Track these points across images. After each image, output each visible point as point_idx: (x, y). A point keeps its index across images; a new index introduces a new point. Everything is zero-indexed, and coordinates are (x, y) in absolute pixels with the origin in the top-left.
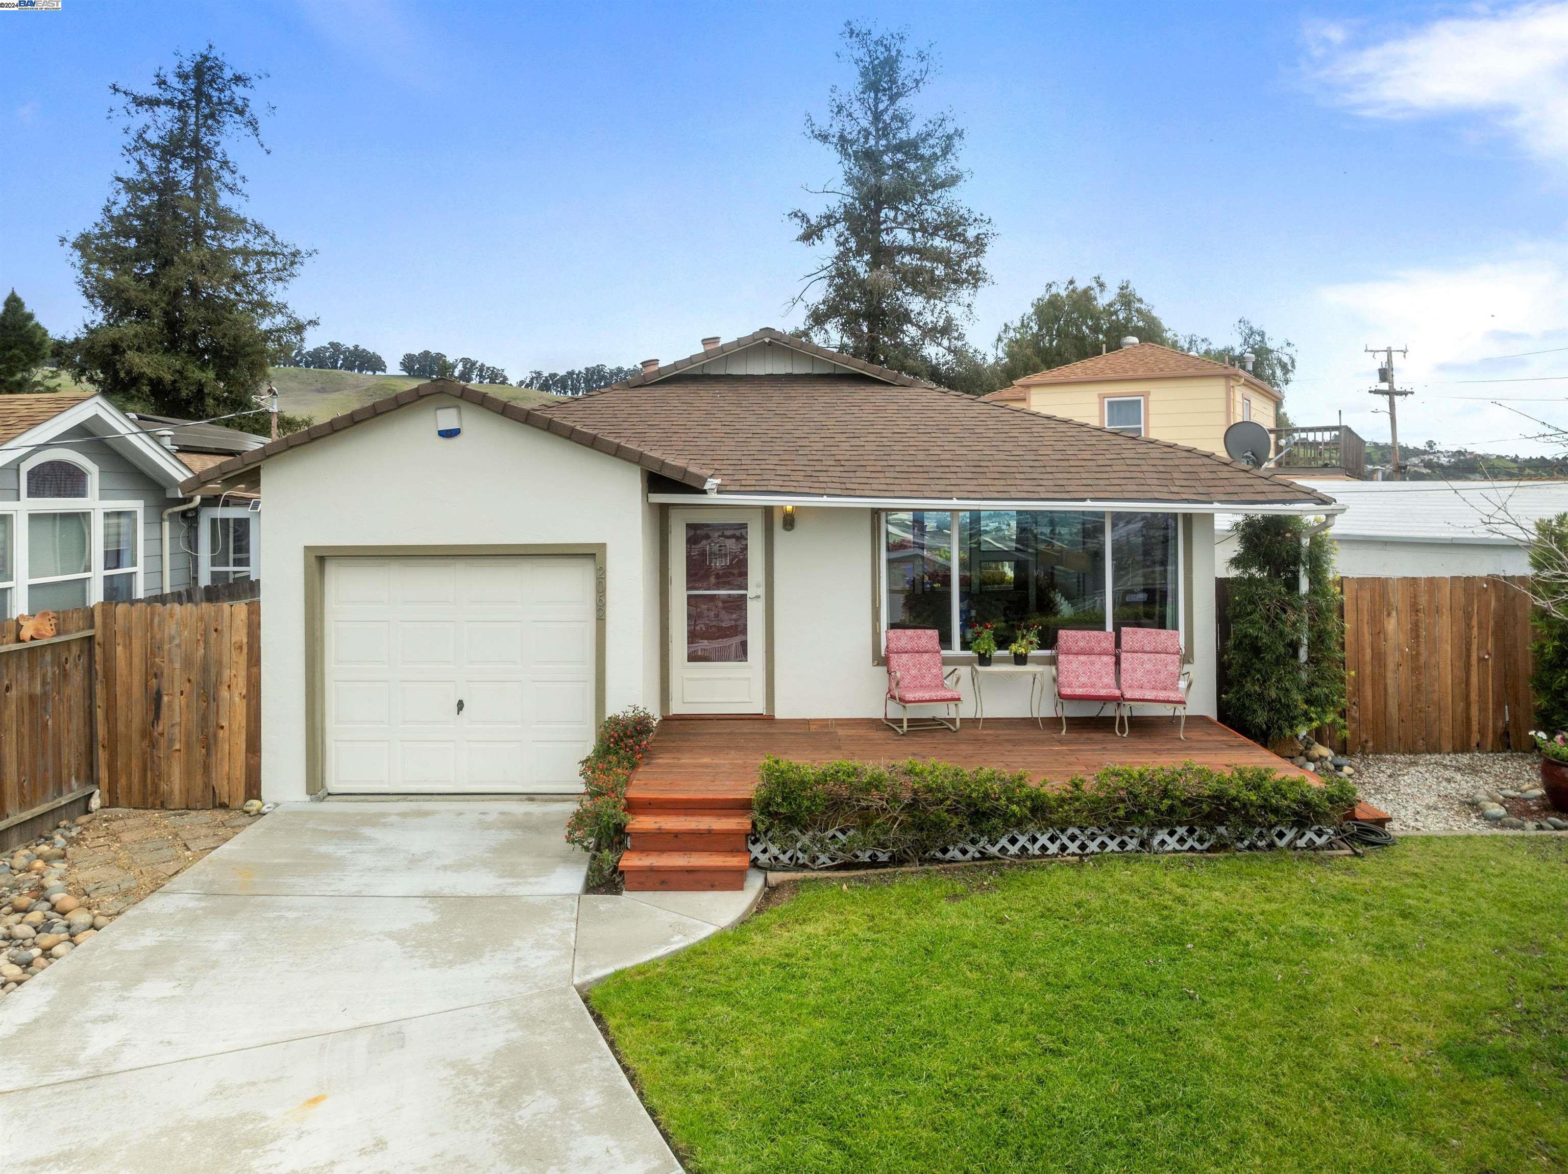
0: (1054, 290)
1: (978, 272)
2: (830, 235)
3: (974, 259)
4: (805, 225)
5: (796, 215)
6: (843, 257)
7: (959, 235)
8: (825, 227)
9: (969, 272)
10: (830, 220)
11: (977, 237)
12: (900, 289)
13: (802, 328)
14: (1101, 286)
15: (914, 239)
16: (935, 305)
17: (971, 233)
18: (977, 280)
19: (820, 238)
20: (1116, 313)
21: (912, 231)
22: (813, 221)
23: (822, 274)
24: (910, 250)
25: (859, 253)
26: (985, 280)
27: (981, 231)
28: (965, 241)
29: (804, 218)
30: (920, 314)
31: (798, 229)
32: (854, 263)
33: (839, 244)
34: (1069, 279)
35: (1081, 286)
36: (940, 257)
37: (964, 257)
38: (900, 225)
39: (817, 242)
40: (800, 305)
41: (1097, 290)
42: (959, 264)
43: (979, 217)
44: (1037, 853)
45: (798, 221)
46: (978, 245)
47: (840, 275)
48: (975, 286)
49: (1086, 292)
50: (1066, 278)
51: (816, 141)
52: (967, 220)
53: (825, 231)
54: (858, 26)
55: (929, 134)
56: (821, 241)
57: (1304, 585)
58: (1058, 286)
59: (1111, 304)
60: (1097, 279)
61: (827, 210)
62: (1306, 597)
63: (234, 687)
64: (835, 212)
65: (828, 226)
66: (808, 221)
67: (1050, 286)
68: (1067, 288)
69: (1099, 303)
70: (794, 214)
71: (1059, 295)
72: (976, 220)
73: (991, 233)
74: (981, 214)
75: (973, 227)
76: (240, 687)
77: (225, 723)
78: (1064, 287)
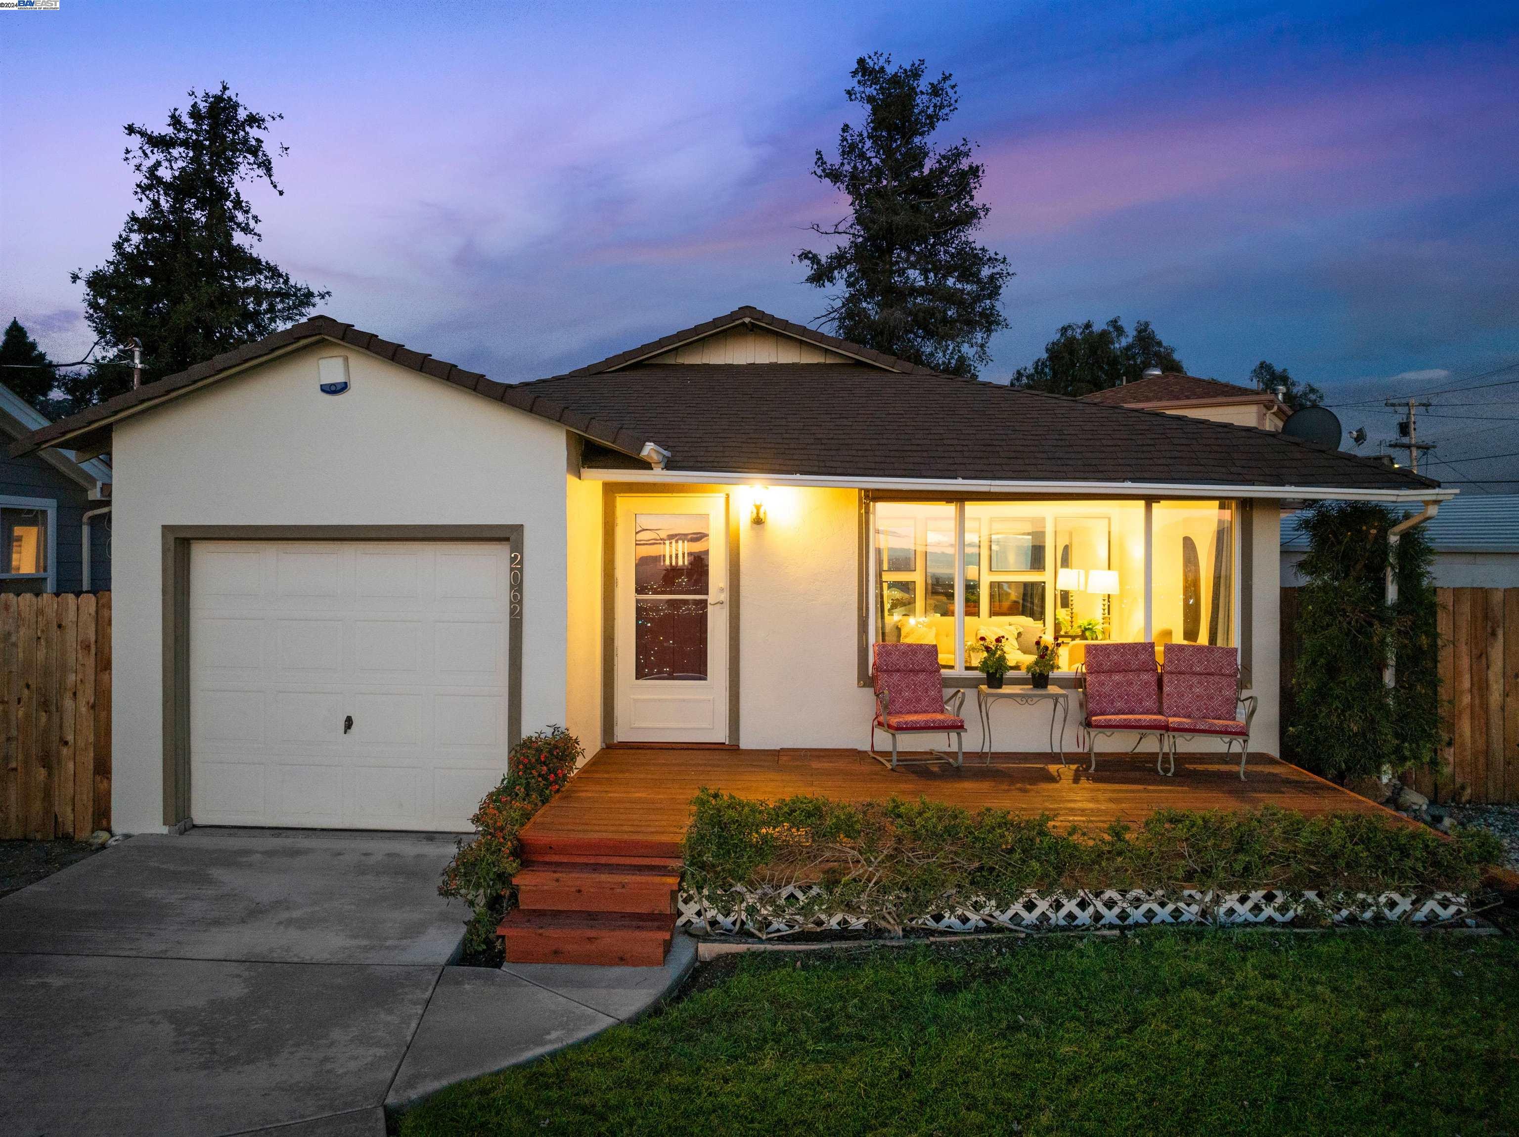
1: (992, 314)
2: (841, 276)
3: (988, 302)
4: (815, 267)
5: (806, 257)
6: (853, 299)
7: (972, 275)
8: (836, 268)
9: (982, 314)
10: (839, 260)
11: (992, 277)
12: (911, 332)
14: (1120, 330)
15: (926, 278)
16: (947, 346)
17: (986, 272)
18: (991, 323)
19: (831, 279)
20: (1133, 357)
21: (925, 272)
22: (824, 260)
23: (832, 315)
24: (922, 291)
25: (869, 295)
26: (998, 324)
27: (995, 271)
28: (979, 281)
29: (814, 259)
30: (932, 354)
31: (808, 272)
32: (864, 305)
33: (849, 284)
34: (1085, 322)
35: (1099, 326)
36: (952, 297)
37: (978, 298)
38: (913, 266)
39: (827, 283)
41: (1114, 334)
42: (972, 305)
43: (993, 256)
44: (1063, 922)
45: (808, 262)
46: (992, 288)
47: (850, 315)
48: (989, 331)
49: (1104, 334)
50: (1081, 321)
51: (828, 180)
52: (981, 259)
53: (836, 272)
54: (871, 64)
55: (943, 171)
56: (831, 282)
57: (1392, 593)
58: (1073, 329)
59: (1129, 348)
60: (1114, 323)
61: (837, 251)
62: (1394, 607)
63: (80, 694)
64: (845, 253)
65: (841, 267)
66: (819, 262)
67: (1064, 330)
68: (1083, 332)
69: (1117, 346)
70: (805, 255)
71: (1074, 338)
72: (990, 259)
73: (1005, 272)
74: (996, 254)
75: (986, 267)
76: (87, 695)
77: (70, 738)
78: (1079, 331)
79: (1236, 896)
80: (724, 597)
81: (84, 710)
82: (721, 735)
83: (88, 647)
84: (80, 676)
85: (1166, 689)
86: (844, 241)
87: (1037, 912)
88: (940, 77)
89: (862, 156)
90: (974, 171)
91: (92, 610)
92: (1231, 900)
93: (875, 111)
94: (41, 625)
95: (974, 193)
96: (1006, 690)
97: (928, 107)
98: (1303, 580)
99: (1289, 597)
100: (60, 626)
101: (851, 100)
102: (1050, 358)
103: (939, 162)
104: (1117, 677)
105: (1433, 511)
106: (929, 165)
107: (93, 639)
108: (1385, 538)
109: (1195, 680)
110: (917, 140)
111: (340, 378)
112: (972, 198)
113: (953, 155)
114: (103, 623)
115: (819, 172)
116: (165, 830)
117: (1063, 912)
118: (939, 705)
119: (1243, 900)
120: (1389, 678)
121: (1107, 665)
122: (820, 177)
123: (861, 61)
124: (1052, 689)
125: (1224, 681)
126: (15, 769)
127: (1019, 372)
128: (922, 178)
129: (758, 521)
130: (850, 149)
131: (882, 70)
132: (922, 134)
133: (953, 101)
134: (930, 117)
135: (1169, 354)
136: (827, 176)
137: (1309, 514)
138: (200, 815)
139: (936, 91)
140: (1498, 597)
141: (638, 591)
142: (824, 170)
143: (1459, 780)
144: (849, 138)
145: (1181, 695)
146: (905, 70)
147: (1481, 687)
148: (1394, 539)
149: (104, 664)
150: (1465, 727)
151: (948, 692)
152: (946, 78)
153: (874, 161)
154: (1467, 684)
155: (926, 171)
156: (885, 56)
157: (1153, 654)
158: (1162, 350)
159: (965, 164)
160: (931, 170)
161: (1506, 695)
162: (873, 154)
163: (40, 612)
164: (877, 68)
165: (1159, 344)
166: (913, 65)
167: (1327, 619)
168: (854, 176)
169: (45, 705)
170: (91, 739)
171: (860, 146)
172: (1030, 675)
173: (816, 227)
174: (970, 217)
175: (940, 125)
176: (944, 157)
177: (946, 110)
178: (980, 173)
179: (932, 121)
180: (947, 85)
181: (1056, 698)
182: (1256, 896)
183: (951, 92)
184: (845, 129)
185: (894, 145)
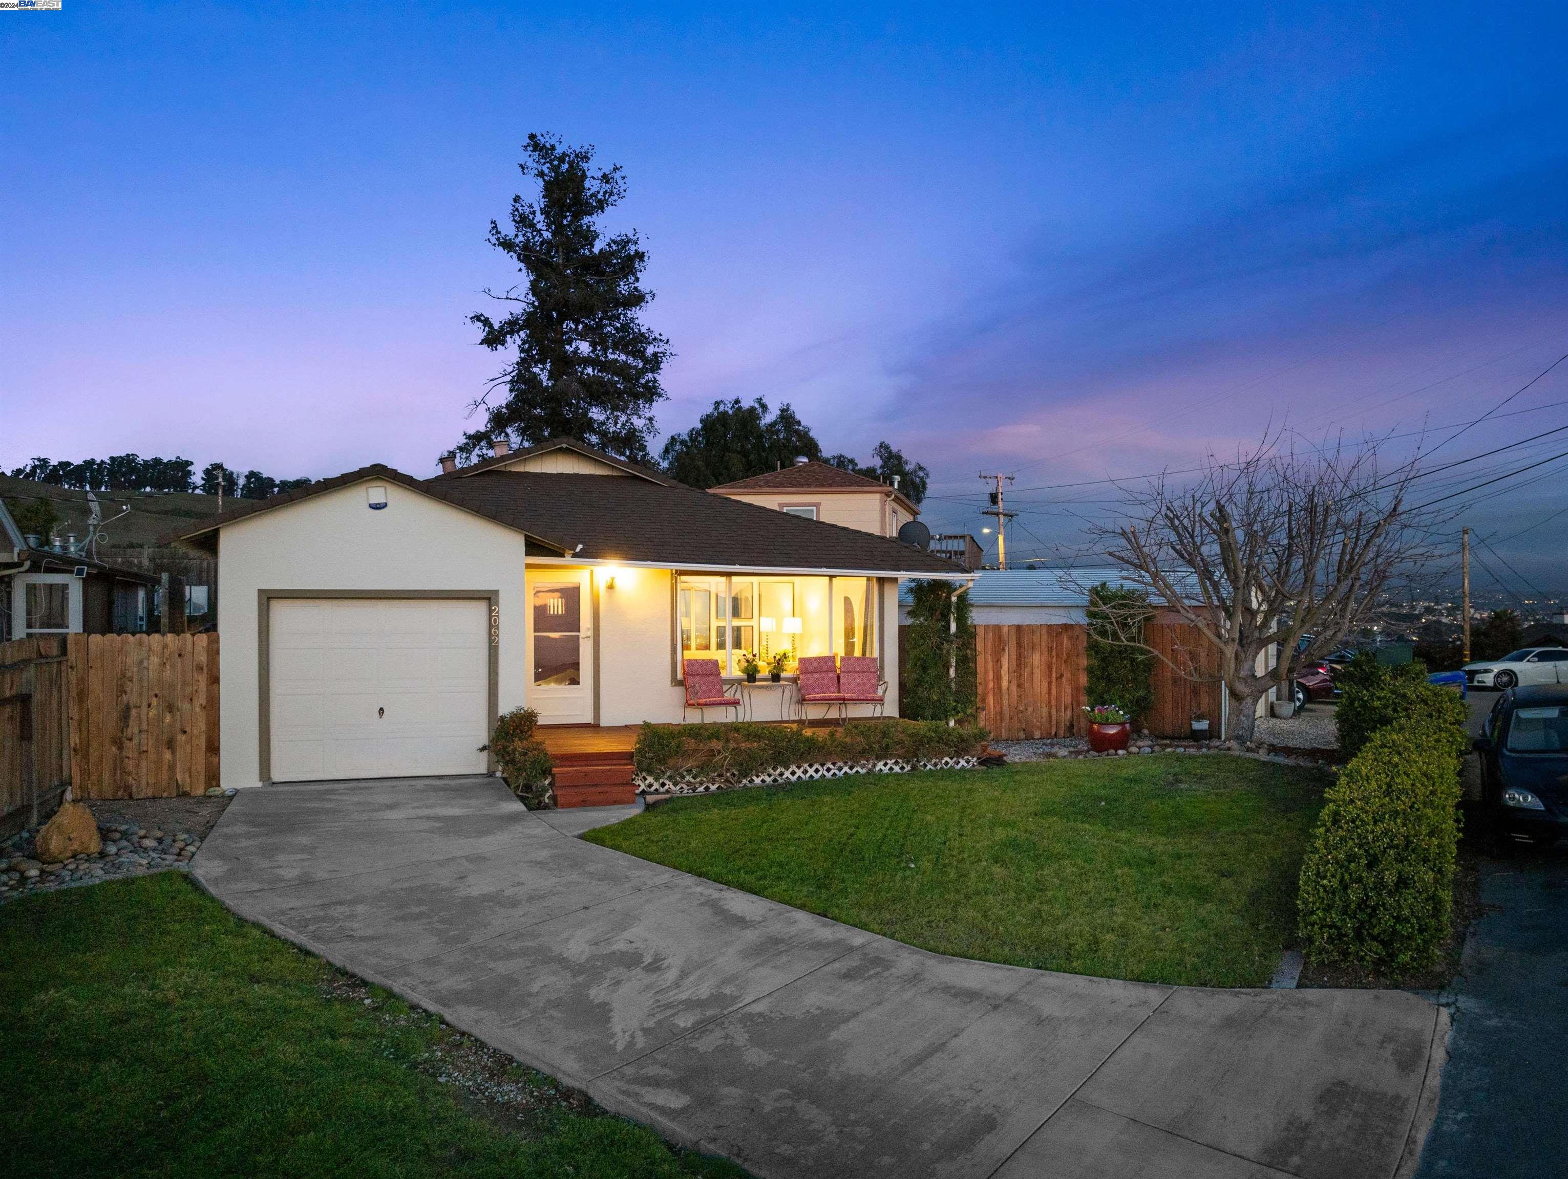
0: (721, 408)
1: (655, 387)
2: (513, 342)
3: (650, 375)
4: (487, 330)
5: (478, 320)
6: (524, 364)
7: (639, 351)
8: (508, 333)
9: (645, 386)
10: (512, 326)
11: (655, 354)
12: (585, 400)
13: (483, 429)
14: (764, 407)
15: (595, 352)
16: (618, 416)
17: (650, 350)
18: (652, 395)
19: (503, 343)
20: (777, 432)
21: (593, 345)
22: (496, 326)
23: (504, 379)
24: (591, 362)
25: (541, 361)
26: (660, 395)
27: (659, 350)
28: (643, 358)
29: (486, 322)
30: (602, 424)
31: (478, 332)
32: (536, 370)
33: (521, 350)
34: (735, 398)
35: (746, 404)
36: (620, 370)
37: (644, 371)
38: (581, 337)
39: (499, 347)
40: (483, 407)
41: (760, 410)
42: (637, 377)
43: (658, 336)
45: (480, 324)
46: (655, 363)
47: (522, 379)
48: (651, 400)
49: (752, 410)
50: (731, 397)
51: (501, 248)
52: (647, 338)
53: (508, 336)
54: (543, 141)
55: (612, 254)
56: (503, 345)
57: (953, 627)
58: (725, 404)
59: (773, 425)
60: (759, 400)
61: (510, 317)
62: (955, 635)
63: (195, 699)
64: (518, 319)
65: (512, 333)
66: (491, 326)
67: (717, 404)
68: (733, 407)
69: (763, 422)
70: (477, 318)
71: (726, 413)
72: (655, 339)
73: (668, 352)
74: (660, 335)
75: (652, 346)
76: (202, 699)
77: (188, 729)
78: (730, 406)
79: (882, 763)
80: (590, 633)
81: (198, 710)
82: (588, 718)
83: (202, 669)
84: (195, 688)
85: (842, 681)
86: (518, 308)
87: (796, 776)
88: (612, 168)
89: (532, 226)
90: (640, 256)
91: (205, 643)
92: (880, 765)
93: (546, 189)
94: (166, 655)
95: (639, 275)
96: (757, 683)
97: (598, 192)
98: (909, 621)
99: (903, 631)
100: (180, 655)
101: (524, 174)
102: (703, 428)
103: (609, 245)
104: (816, 675)
105: (971, 584)
106: (598, 246)
107: (205, 664)
108: (950, 599)
109: (856, 675)
110: (586, 220)
111: (383, 501)
112: (637, 280)
113: (622, 240)
114: (214, 652)
115: (494, 240)
116: (259, 784)
117: (808, 775)
118: (721, 693)
119: (886, 764)
120: (952, 672)
121: (811, 669)
122: (494, 245)
123: (532, 137)
124: (782, 682)
125: (872, 675)
126: (147, 751)
127: (673, 438)
128: (594, 257)
129: (611, 587)
130: (523, 221)
131: (553, 148)
132: (591, 214)
133: (622, 191)
134: (599, 201)
135: (807, 433)
136: (501, 244)
137: (913, 585)
138: (277, 775)
139: (606, 178)
140: (1006, 630)
141: (535, 631)
142: (498, 239)
143: (988, 729)
144: (520, 208)
145: (849, 684)
146: (575, 151)
147: (998, 678)
148: (954, 599)
149: (215, 680)
150: (991, 700)
151: (725, 687)
152: (616, 169)
153: (547, 235)
154: (991, 677)
155: (596, 250)
156: (558, 136)
157: (834, 662)
158: (801, 428)
159: (632, 249)
160: (601, 250)
161: (1010, 682)
162: (544, 228)
163: (165, 646)
164: (548, 146)
165: (799, 423)
166: (581, 148)
167: (921, 642)
168: (526, 247)
169: (171, 708)
170: (203, 728)
171: (531, 217)
172: (770, 676)
173: (488, 292)
174: (637, 299)
175: (608, 209)
176: (614, 242)
177: (616, 197)
178: (646, 258)
179: (601, 205)
180: (617, 175)
181: (784, 687)
182: (890, 762)
183: (620, 182)
184: (517, 199)
185: (565, 222)
